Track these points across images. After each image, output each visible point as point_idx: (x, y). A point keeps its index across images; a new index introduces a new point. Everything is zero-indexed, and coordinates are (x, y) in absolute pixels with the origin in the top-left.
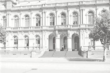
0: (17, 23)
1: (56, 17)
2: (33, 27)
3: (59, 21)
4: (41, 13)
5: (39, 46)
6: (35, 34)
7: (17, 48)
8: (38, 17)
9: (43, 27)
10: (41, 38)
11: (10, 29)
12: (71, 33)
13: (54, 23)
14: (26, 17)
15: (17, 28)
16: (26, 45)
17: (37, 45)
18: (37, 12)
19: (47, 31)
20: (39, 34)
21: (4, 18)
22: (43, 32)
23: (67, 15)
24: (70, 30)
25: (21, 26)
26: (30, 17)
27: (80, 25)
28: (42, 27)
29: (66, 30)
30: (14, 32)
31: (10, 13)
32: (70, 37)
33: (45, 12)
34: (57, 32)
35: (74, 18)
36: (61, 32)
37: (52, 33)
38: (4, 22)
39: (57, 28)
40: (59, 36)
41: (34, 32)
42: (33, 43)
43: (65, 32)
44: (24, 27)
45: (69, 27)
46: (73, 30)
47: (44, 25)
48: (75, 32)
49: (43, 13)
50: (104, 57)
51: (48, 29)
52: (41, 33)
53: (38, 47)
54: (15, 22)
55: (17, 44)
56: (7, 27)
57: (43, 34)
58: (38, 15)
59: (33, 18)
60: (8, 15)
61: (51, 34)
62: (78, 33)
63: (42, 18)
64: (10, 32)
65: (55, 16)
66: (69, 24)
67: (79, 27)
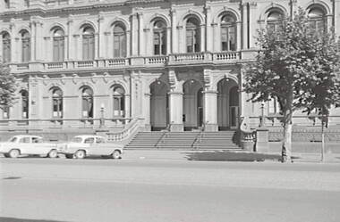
0: (61, 48)
1: (171, 28)
2: (104, 61)
3: (178, 42)
4: (125, 18)
5: (124, 116)
6: (112, 80)
7: (61, 122)
8: (119, 30)
9: (132, 60)
10: (127, 92)
11: (40, 68)
12: (213, 78)
13: (164, 47)
14: (84, 31)
15: (61, 63)
16: (86, 113)
17: (116, 113)
18: (117, 15)
19: (145, 70)
20: (122, 80)
21: (23, 35)
22: (134, 74)
23: (203, 23)
24: (212, 67)
25: (72, 57)
26: (96, 31)
27: (240, 53)
28: (130, 59)
29: (199, 69)
30: (51, 75)
31: (39, 19)
32: (210, 89)
33: (138, 16)
34: (172, 74)
35: (224, 31)
36: (185, 75)
37: (158, 76)
38: (24, 47)
39: (172, 62)
40: (178, 86)
41: (108, 75)
42: (104, 106)
43: (197, 75)
44: (81, 60)
45: (208, 59)
46: (221, 67)
47: (135, 52)
48: (227, 73)
49: (131, 17)
50: (284, 148)
51: (148, 64)
52: (127, 78)
53: (120, 120)
54: (55, 46)
55: (61, 109)
56: (33, 60)
57: (132, 80)
58: (118, 24)
59: (105, 34)
60: (33, 26)
61: (157, 81)
62: (234, 76)
63: (131, 32)
64: (40, 75)
65: (169, 26)
66: (209, 49)
67: (238, 57)
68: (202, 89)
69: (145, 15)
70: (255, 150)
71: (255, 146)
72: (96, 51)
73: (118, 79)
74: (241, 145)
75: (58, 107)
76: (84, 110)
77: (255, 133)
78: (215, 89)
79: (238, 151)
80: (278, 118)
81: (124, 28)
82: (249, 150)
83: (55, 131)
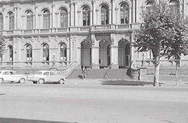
0: (31, 22)
1: (93, 11)
2: (55, 29)
3: (97, 19)
4: (67, 5)
5: (66, 60)
6: (59, 40)
7: (31, 63)
8: (64, 12)
9: (71, 29)
10: (68, 47)
11: (20, 33)
12: (116, 39)
13: (89, 21)
14: (44, 12)
15: (31, 31)
16: (45, 59)
17: (62, 58)
18: (63, 4)
19: (78, 34)
20: (65, 40)
21: (10, 15)
22: (72, 36)
23: (110, 8)
24: (115, 33)
25: (37, 27)
26: (51, 12)
27: (131, 25)
28: (69, 28)
29: (108, 34)
30: (26, 37)
31: (19, 5)
32: (114, 45)
33: (74, 4)
34: (93, 37)
35: (122, 13)
36: (100, 37)
37: (85, 38)
38: (10, 21)
39: (93, 30)
40: (96, 43)
41: (57, 37)
42: (55, 54)
43: (107, 37)
44: (42, 28)
45: (113, 28)
46: (120, 33)
47: (72, 24)
48: (124, 36)
49: (70, 4)
50: (155, 78)
51: (80, 31)
52: (68, 39)
53: (64, 62)
54: (28, 21)
55: (31, 56)
56: (15, 28)
57: (71, 40)
58: (63, 8)
59: (56, 14)
60: (15, 9)
61: (84, 41)
62: (128, 38)
63: (70, 13)
64: (20, 37)
65: (91, 10)
66: (114, 23)
67: (130, 27)
68: (110, 45)
69: (78, 3)
70: (139, 79)
71: (139, 77)
72: (51, 24)
73: (63, 39)
74: (131, 77)
75: (29, 55)
76: (44, 56)
77: (139, 70)
78: (117, 45)
79: (129, 80)
80: (152, 61)
81: (66, 11)
82: (135, 79)
83: (27, 68)
